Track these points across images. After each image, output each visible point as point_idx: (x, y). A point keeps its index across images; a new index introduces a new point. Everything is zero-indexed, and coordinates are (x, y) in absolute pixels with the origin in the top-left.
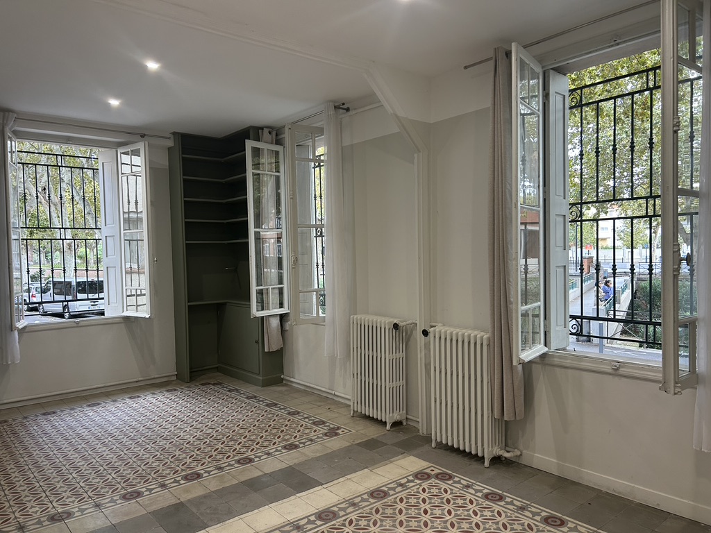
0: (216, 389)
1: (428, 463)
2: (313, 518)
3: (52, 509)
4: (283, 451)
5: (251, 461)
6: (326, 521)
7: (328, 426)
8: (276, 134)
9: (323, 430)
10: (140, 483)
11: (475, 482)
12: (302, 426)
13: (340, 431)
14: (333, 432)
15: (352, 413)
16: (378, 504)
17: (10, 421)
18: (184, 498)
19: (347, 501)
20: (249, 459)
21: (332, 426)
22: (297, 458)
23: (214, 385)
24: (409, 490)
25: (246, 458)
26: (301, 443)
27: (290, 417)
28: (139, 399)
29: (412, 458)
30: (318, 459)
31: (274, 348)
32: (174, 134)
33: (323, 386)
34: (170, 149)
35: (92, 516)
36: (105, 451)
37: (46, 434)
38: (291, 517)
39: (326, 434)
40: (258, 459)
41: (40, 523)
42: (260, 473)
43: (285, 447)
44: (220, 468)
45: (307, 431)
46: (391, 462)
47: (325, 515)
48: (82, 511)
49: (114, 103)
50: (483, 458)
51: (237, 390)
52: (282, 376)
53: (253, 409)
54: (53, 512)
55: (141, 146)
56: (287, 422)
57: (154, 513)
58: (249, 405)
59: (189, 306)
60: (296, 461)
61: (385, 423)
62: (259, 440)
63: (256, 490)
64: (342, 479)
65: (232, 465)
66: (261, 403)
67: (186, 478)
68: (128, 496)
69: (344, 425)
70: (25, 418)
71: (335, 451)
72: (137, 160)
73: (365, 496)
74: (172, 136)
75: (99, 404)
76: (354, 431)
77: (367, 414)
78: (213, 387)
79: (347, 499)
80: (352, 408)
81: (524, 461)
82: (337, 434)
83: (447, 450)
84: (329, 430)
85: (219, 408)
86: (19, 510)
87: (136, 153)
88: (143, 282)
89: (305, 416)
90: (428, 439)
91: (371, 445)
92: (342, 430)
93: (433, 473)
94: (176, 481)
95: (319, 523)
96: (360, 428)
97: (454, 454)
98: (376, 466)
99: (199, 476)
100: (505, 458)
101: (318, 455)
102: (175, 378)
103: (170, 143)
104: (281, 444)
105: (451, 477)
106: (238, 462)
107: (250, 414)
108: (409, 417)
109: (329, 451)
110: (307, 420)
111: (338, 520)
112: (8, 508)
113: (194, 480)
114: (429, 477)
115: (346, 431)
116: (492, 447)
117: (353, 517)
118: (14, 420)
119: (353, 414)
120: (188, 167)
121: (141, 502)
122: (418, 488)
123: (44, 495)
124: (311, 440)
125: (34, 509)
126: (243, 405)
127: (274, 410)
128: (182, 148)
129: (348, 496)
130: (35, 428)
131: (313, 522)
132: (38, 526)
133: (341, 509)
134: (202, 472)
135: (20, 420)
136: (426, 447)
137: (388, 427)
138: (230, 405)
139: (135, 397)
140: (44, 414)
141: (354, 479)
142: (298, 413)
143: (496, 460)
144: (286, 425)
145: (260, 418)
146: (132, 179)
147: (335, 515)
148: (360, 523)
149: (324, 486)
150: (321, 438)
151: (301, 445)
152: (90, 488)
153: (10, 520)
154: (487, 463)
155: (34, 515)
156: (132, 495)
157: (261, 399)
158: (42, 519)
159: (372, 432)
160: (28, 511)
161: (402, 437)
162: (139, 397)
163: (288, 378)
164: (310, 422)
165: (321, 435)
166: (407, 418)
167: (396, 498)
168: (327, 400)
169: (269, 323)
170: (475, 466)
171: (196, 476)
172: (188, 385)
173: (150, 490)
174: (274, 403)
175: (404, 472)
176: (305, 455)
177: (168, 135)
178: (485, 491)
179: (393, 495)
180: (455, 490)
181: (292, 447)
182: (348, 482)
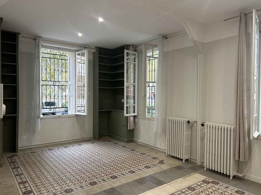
0: (109, 143)
1: (206, 177)
4: (145, 169)
9: (157, 161)
11: (229, 186)
12: (148, 159)
13: (164, 162)
14: (162, 162)
18: (114, 185)
19: (179, 191)
20: (133, 171)
22: (152, 172)
23: (108, 141)
24: (203, 188)
28: (82, 145)
29: (198, 174)
32: (96, 47)
33: (151, 144)
39: (159, 163)
40: (136, 171)
43: (145, 167)
44: (123, 174)
46: (191, 176)
48: (76, 189)
52: (134, 139)
53: (126, 151)
55: (86, 52)
58: (124, 149)
61: (182, 160)
62: (134, 164)
64: (174, 182)
67: (111, 178)
68: (92, 184)
69: (165, 159)
71: (165, 170)
72: (83, 58)
73: (186, 189)
77: (174, 156)
80: (167, 153)
81: (246, 178)
82: (164, 163)
83: (211, 172)
84: (160, 161)
86: (52, 187)
87: (83, 55)
89: (148, 155)
90: (202, 167)
91: (179, 168)
93: (210, 181)
94: (108, 179)
96: (172, 161)
97: (215, 174)
98: (186, 176)
101: (160, 171)
103: (94, 51)
104: (143, 166)
105: (218, 183)
108: (191, 158)
109: (164, 170)
110: (149, 157)
114: (209, 183)
115: (167, 162)
116: (233, 172)
119: (167, 155)
122: (207, 187)
124: (154, 165)
125: (58, 187)
126: (122, 149)
129: (179, 189)
132: (61, 194)
133: (178, 194)
134: (117, 176)
136: (202, 170)
137: (184, 161)
138: (117, 149)
139: (80, 145)
141: (179, 182)
142: (145, 154)
143: (234, 177)
145: (131, 155)
146: (83, 65)
149: (168, 184)
151: (151, 167)
154: (231, 178)
159: (178, 163)
160: (55, 188)
161: (190, 165)
166: (190, 158)
170: (226, 179)
171: (115, 177)
173: (100, 182)
175: (198, 180)
176: (155, 171)
177: (94, 48)
178: (235, 190)
179: (197, 189)
180: (223, 189)
181: (148, 167)
182: (176, 183)
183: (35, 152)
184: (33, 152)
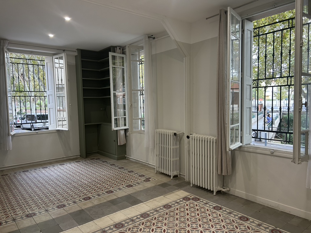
0: (97, 161)
1: (189, 193)
2: (139, 216)
3: (27, 212)
4: (126, 188)
5: (112, 192)
6: (145, 218)
7: (146, 177)
8: (122, 49)
9: (143, 179)
10: (64, 201)
11: (209, 202)
12: (134, 177)
13: (150, 179)
14: (148, 180)
15: (156, 171)
16: (167, 211)
17: (9, 175)
18: (84, 207)
19: (153, 209)
20: (111, 191)
21: (147, 177)
23: (96, 159)
24: (181, 205)
25: (110, 191)
26: (134, 184)
27: (129, 173)
28: (64, 165)
29: (182, 191)
30: (141, 191)
31: (122, 144)
32: (78, 49)
33: (142, 159)
34: (76, 56)
35: (44, 215)
36: (49, 187)
37: (24, 180)
38: (130, 216)
39: (144, 181)
40: (115, 191)
41: (22, 218)
42: (116, 197)
43: (127, 186)
44: (99, 195)
45: (136, 179)
46: (173, 193)
47: (144, 215)
48: (40, 213)
49: (51, 36)
50: (213, 191)
51: (106, 162)
52: (126, 156)
53: (113, 170)
54: (28, 213)
55: (63, 55)
56: (128, 176)
57: (70, 214)
58: (111, 168)
59: (85, 125)
60: (132, 192)
61: (170, 176)
62: (116, 183)
63: (114, 205)
64: (152, 200)
65: (104, 194)
66: (117, 167)
67: (84, 199)
68: (59, 207)
69: (152, 177)
70: (15, 173)
71: (148, 188)
72: (62, 61)
73: (162, 207)
74: (77, 51)
75: (47, 167)
76: (157, 179)
77: (162, 172)
78: (96, 160)
79: (154, 208)
80: (156, 169)
81: (231, 193)
82: (149, 181)
83: (197, 188)
84: (146, 179)
85: (99, 169)
86: (13, 212)
87: (61, 58)
88: (65, 115)
89: (136, 173)
90: (189, 183)
91: (164, 185)
92: (152, 179)
93: (191, 198)
94: (80, 200)
95: (141, 218)
96: (159, 178)
97: (200, 190)
98: (166, 194)
99: (90, 198)
100: (223, 191)
101: (141, 189)
102: (79, 156)
103: (76, 54)
104: (125, 185)
105: (199, 199)
106: (107, 192)
107: (112, 172)
108: (181, 173)
109: (146, 188)
110: (136, 175)
111: (150, 218)
112: (8, 211)
113: (87, 200)
114: (189, 199)
115: (153, 179)
116: (217, 187)
117: (156, 216)
118: (10, 174)
120: (84, 64)
121: (65, 209)
122: (185, 204)
123: (23, 206)
124: (138, 183)
125: (19, 212)
126: (109, 168)
127: (122, 170)
128: (81, 56)
129: (154, 207)
130: (19, 177)
131: (139, 218)
132: (21, 219)
133: (151, 213)
134: (91, 196)
135: (13, 174)
136: (188, 187)
137: (172, 178)
138: (103, 168)
139: (62, 165)
140: (23, 172)
141: (157, 200)
142: (133, 171)
143: (219, 192)
144: (127, 177)
145: (116, 174)
146: (60, 70)
147: (148, 215)
148: (159, 219)
149: (144, 203)
150: (143, 182)
151: (134, 185)
152: (43, 203)
153: (9, 217)
154: (215, 194)
155: (20, 214)
156: (61, 206)
157: (116, 166)
158: (23, 216)
159: (165, 180)
160: (17, 213)
161: (177, 182)
162: (64, 164)
163: (128, 157)
164: (138, 175)
165: (142, 181)
167: (175, 208)
168: (144, 166)
169: (120, 133)
170: (210, 195)
171: (89, 198)
172: (85, 159)
173: (69, 204)
174: (122, 167)
175: (179, 197)
176: (136, 190)
177: (75, 50)
178: (214, 205)
179: (173, 207)
180: (201, 205)
181: (130, 186)
182: (154, 201)
183: (7, 175)
184: (5, 175)
